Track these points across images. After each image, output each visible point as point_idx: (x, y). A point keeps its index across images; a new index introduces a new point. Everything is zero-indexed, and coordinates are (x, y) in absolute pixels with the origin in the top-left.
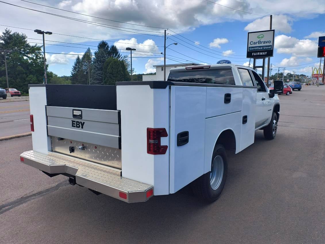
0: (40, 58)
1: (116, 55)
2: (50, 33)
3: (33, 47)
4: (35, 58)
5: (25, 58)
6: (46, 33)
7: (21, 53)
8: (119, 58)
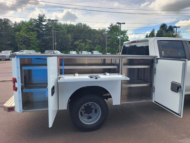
0: (126, 37)
1: (172, 31)
2: (124, 23)
3: (123, 31)
4: (123, 37)
5: (119, 37)
6: (122, 24)
7: (117, 35)
8: (174, 33)
